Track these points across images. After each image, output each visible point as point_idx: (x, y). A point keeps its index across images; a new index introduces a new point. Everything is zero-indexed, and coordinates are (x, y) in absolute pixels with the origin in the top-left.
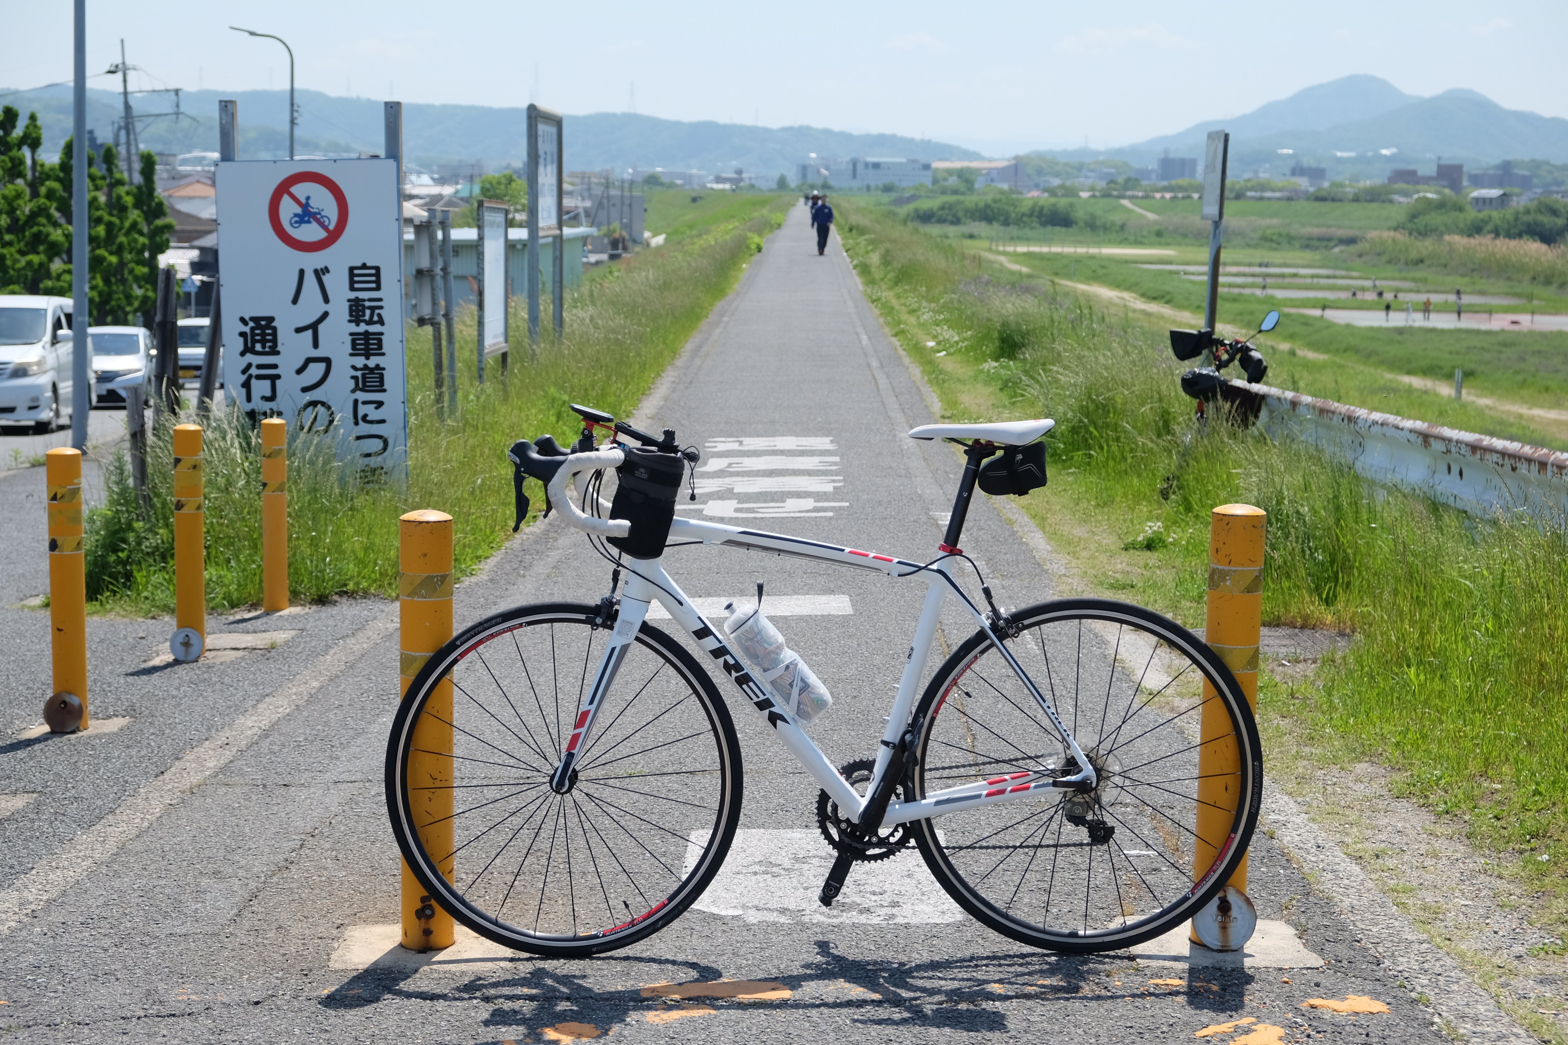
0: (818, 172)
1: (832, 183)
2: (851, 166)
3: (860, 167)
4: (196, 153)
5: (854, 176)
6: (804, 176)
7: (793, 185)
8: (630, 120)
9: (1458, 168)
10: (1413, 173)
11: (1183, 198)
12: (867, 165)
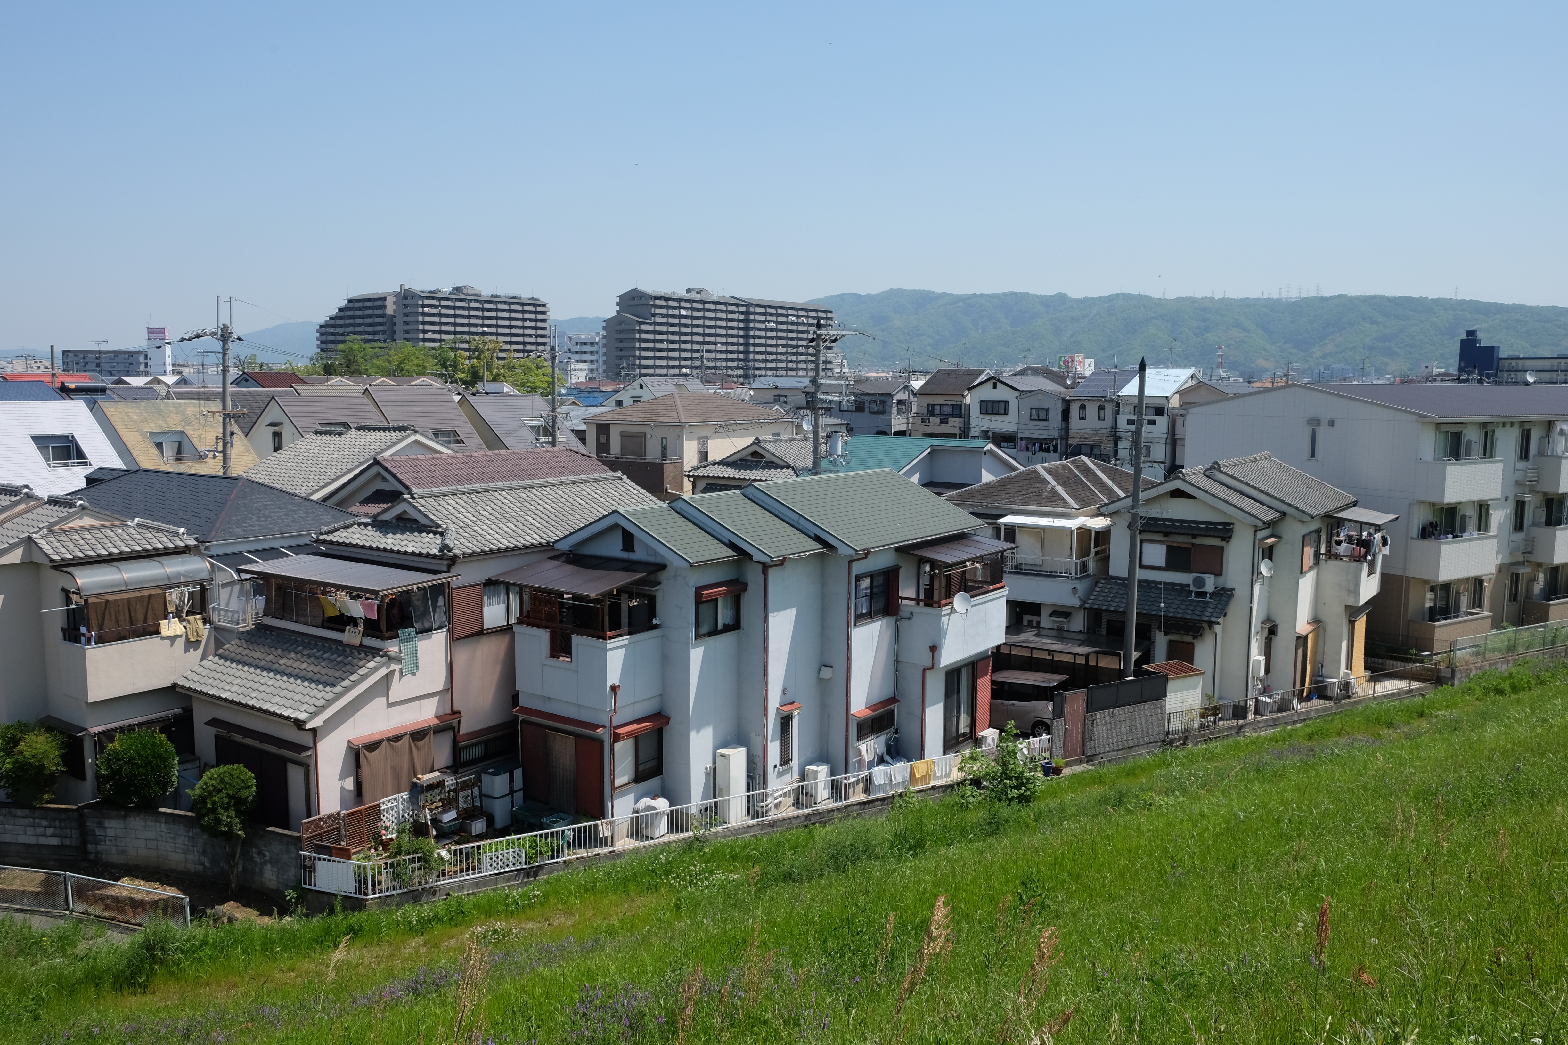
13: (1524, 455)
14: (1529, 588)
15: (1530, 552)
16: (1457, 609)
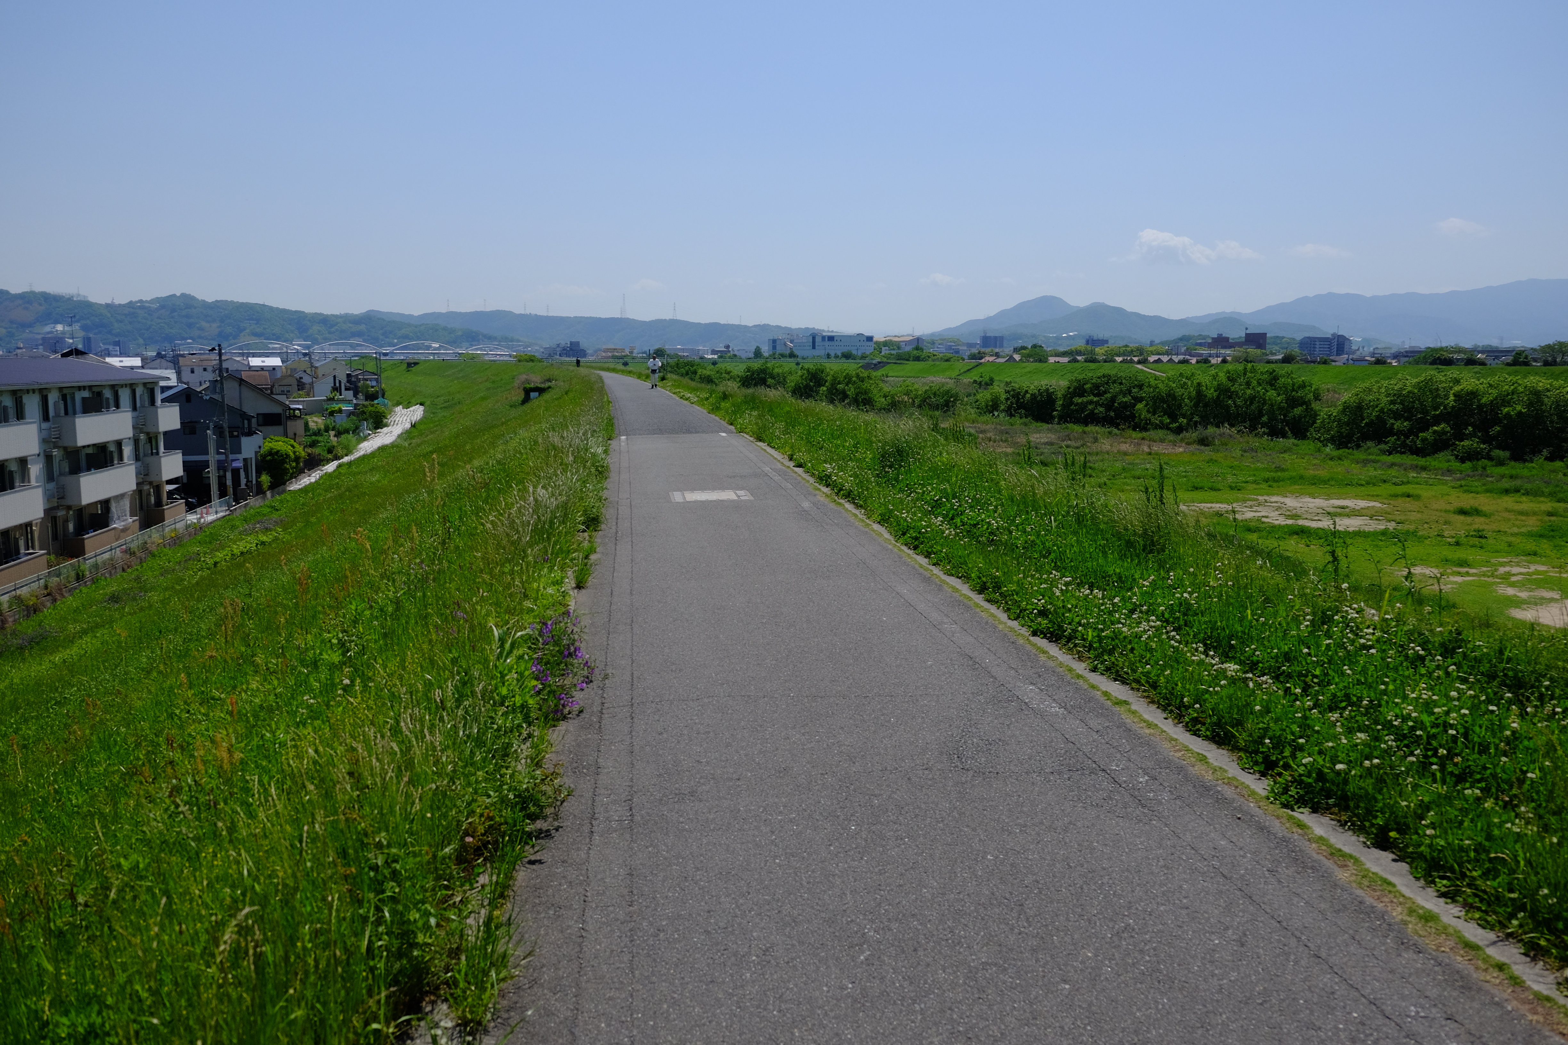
0: (785, 344)
1: (796, 352)
2: (811, 339)
3: (818, 339)
4: (427, 343)
5: (814, 347)
6: (774, 348)
7: (766, 354)
8: (674, 322)
9: (1263, 336)
10: (1227, 339)
11: (1180, 362)
12: (823, 338)
13: (46, 417)
14: (65, 527)
15: (63, 498)
16: (18, 552)
